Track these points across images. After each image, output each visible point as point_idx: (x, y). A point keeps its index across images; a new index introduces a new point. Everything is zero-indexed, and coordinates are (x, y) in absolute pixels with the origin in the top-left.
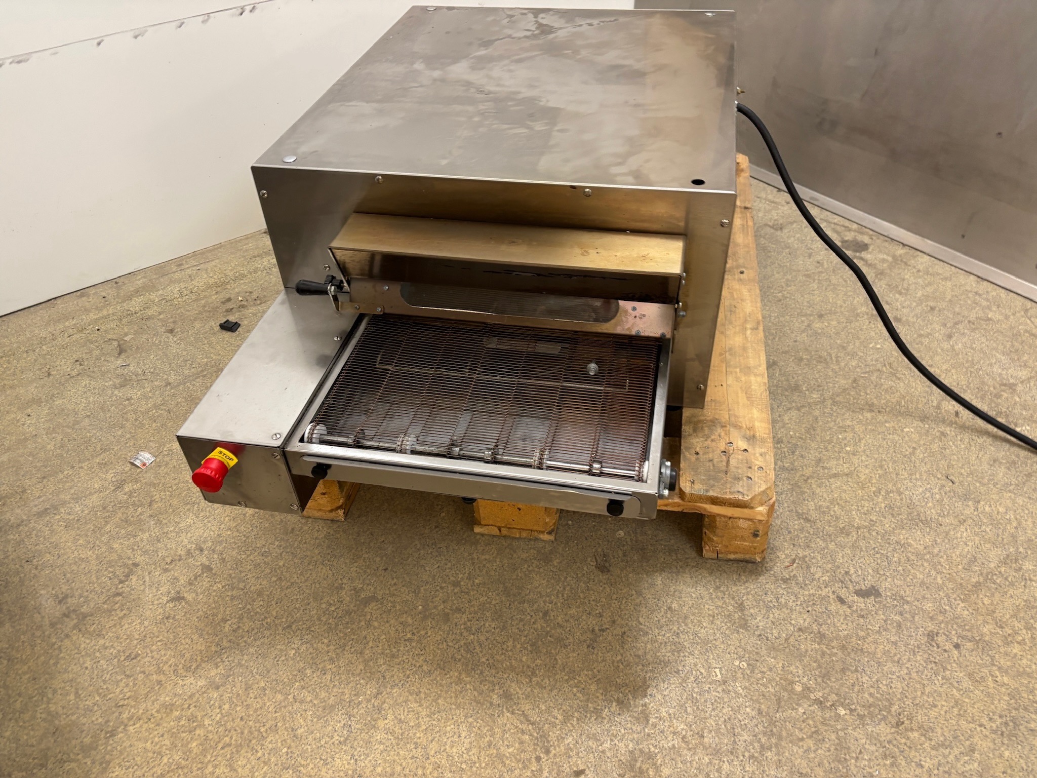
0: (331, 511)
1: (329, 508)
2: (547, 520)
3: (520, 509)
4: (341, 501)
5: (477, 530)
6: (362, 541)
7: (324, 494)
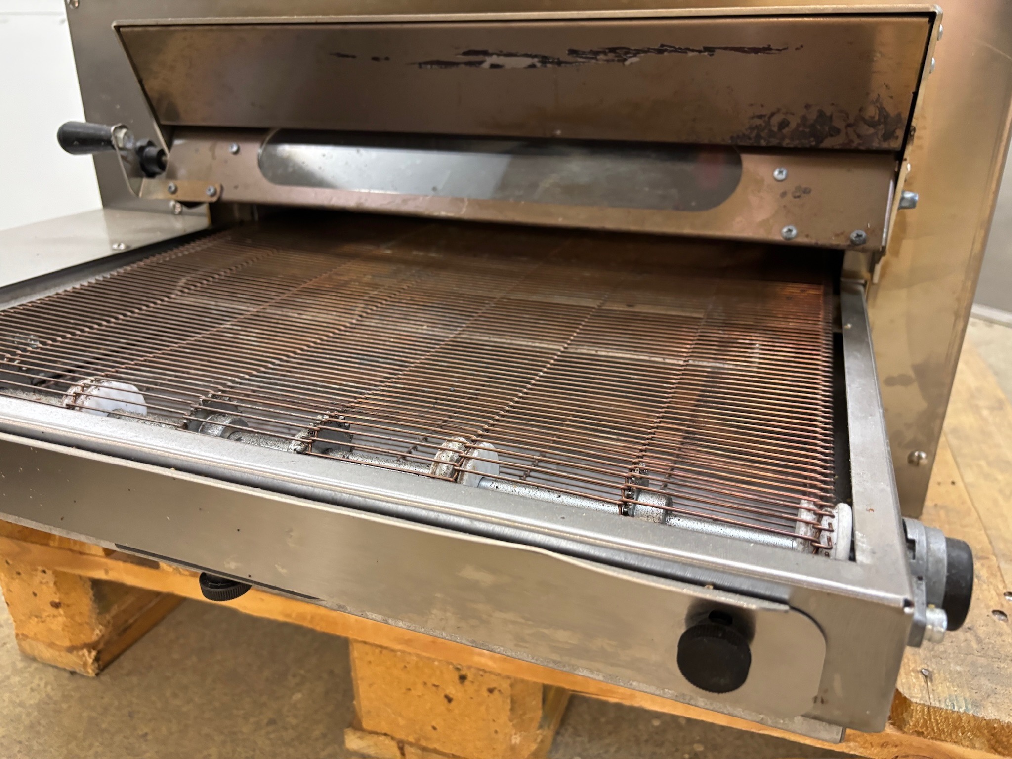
0: (71, 649)
1: (67, 643)
2: (516, 740)
3: (450, 700)
4: (97, 632)
5: (353, 742)
6: (104, 726)
7: (56, 605)
